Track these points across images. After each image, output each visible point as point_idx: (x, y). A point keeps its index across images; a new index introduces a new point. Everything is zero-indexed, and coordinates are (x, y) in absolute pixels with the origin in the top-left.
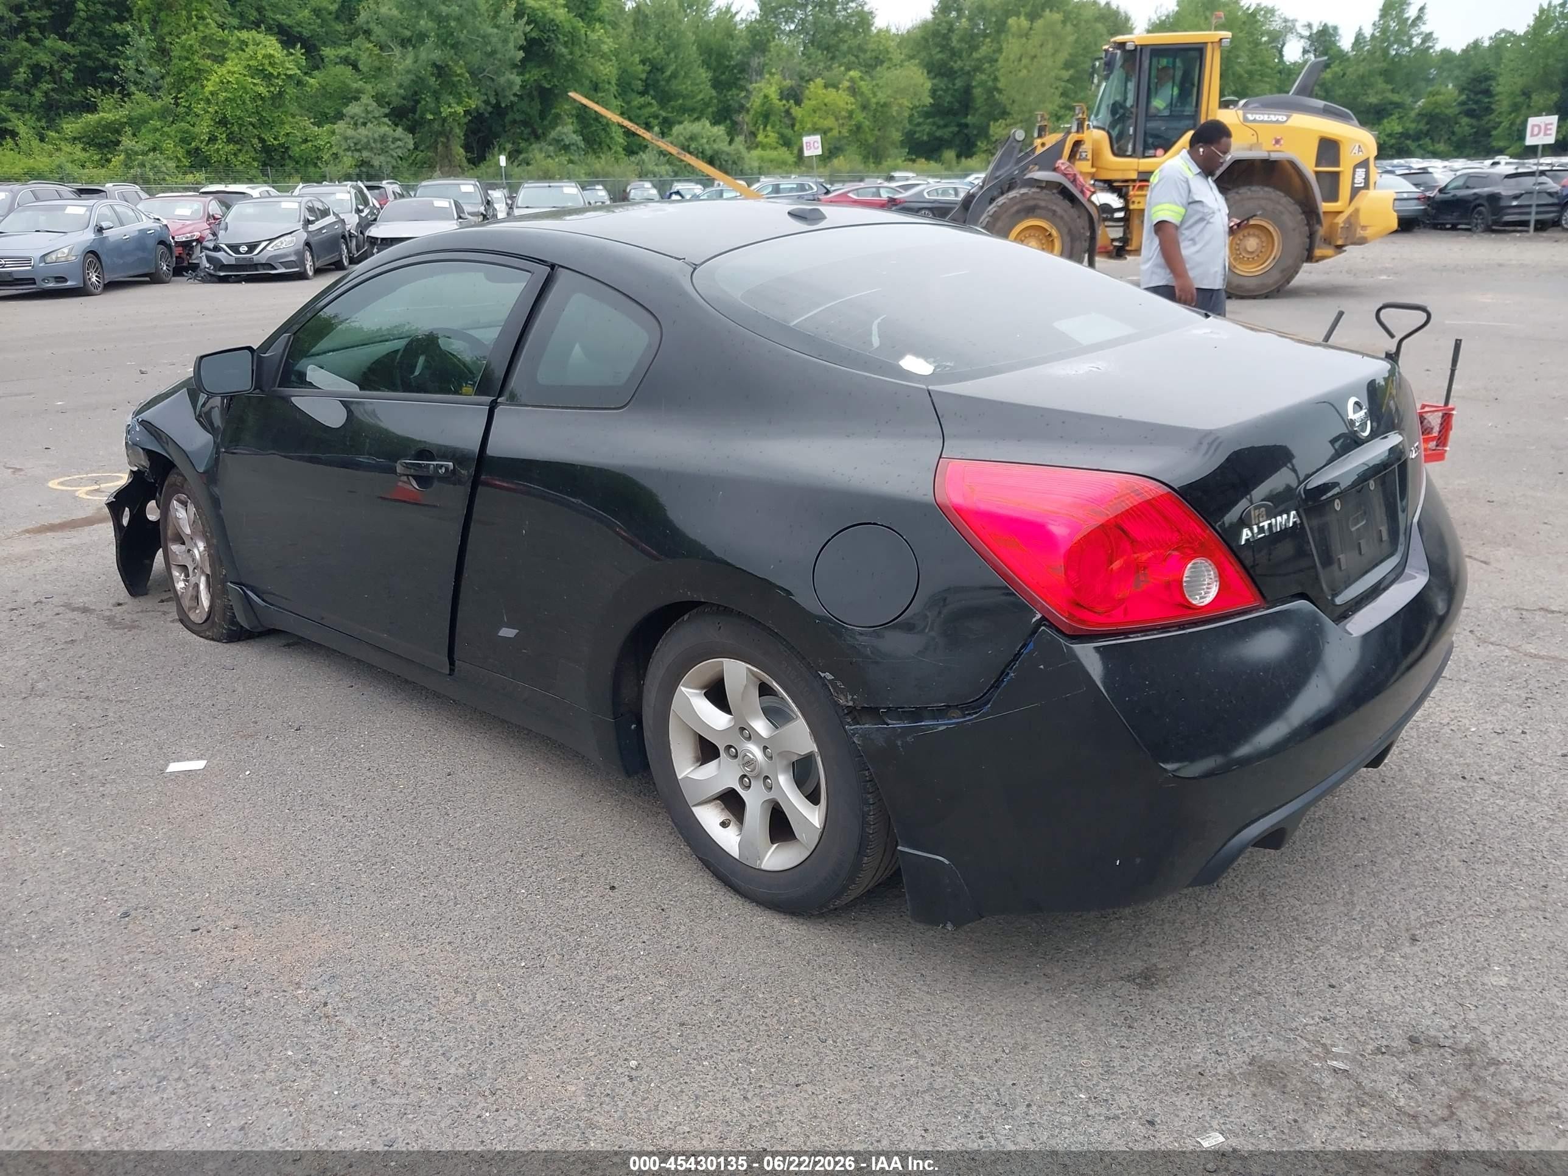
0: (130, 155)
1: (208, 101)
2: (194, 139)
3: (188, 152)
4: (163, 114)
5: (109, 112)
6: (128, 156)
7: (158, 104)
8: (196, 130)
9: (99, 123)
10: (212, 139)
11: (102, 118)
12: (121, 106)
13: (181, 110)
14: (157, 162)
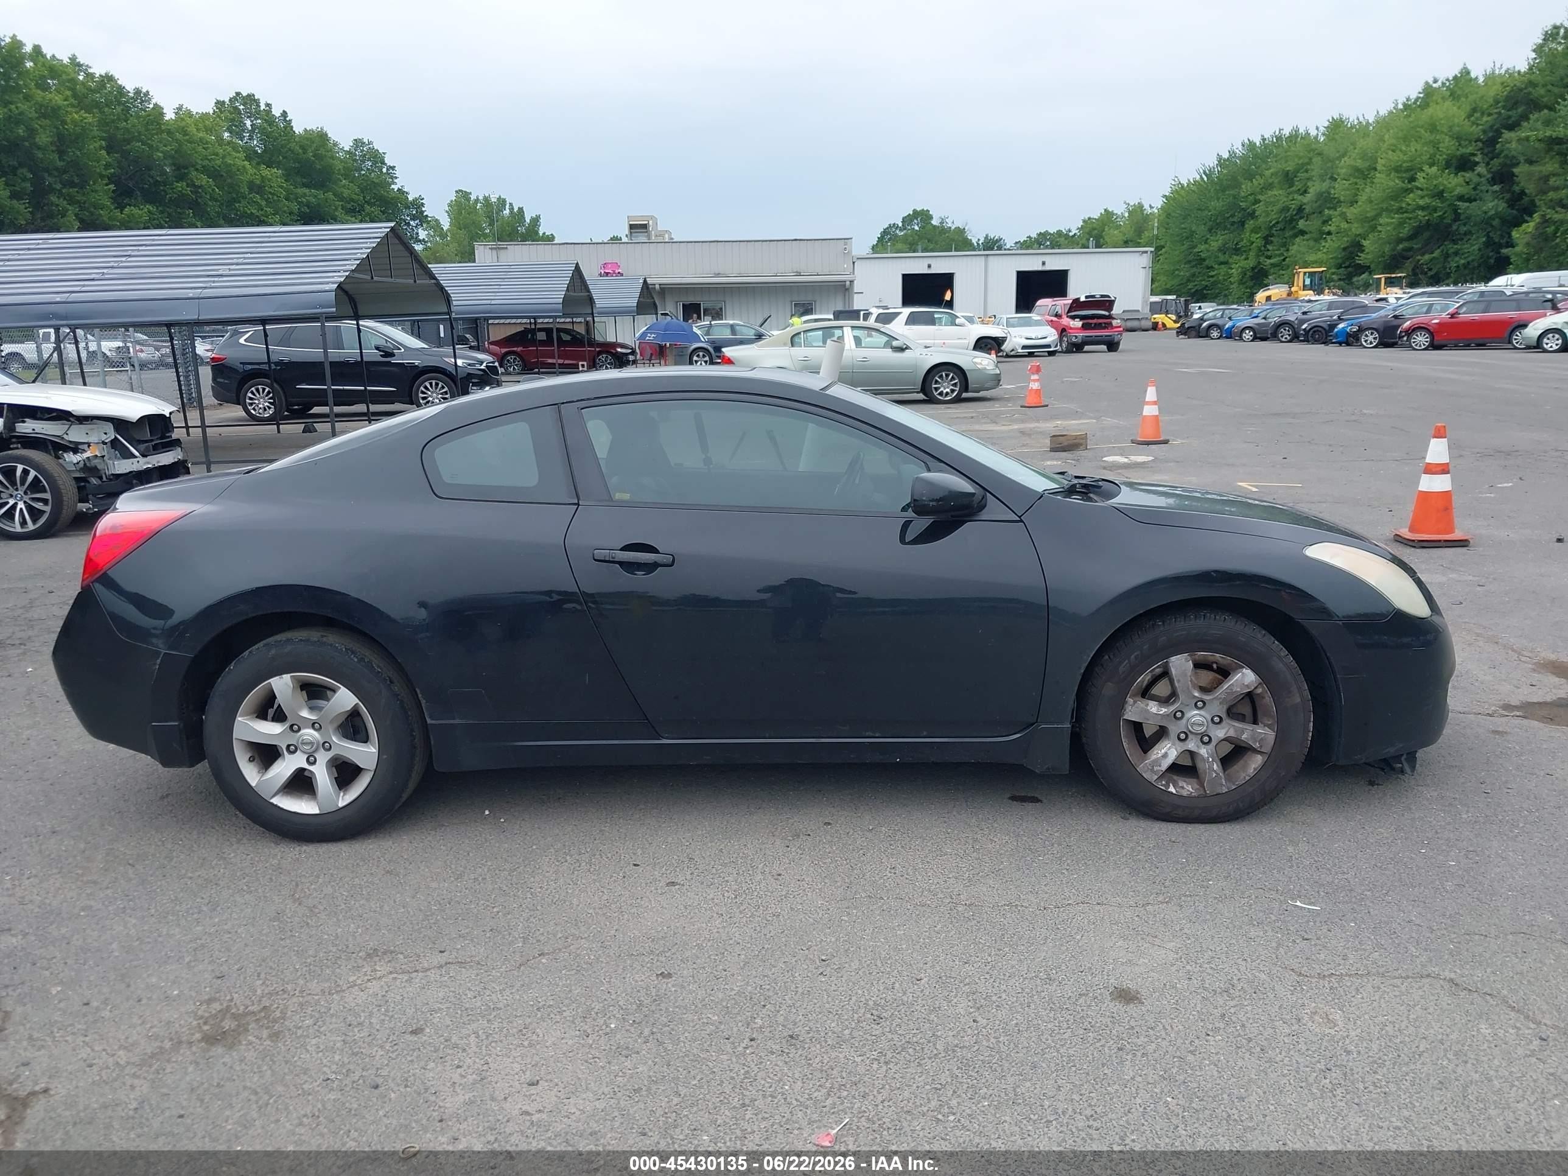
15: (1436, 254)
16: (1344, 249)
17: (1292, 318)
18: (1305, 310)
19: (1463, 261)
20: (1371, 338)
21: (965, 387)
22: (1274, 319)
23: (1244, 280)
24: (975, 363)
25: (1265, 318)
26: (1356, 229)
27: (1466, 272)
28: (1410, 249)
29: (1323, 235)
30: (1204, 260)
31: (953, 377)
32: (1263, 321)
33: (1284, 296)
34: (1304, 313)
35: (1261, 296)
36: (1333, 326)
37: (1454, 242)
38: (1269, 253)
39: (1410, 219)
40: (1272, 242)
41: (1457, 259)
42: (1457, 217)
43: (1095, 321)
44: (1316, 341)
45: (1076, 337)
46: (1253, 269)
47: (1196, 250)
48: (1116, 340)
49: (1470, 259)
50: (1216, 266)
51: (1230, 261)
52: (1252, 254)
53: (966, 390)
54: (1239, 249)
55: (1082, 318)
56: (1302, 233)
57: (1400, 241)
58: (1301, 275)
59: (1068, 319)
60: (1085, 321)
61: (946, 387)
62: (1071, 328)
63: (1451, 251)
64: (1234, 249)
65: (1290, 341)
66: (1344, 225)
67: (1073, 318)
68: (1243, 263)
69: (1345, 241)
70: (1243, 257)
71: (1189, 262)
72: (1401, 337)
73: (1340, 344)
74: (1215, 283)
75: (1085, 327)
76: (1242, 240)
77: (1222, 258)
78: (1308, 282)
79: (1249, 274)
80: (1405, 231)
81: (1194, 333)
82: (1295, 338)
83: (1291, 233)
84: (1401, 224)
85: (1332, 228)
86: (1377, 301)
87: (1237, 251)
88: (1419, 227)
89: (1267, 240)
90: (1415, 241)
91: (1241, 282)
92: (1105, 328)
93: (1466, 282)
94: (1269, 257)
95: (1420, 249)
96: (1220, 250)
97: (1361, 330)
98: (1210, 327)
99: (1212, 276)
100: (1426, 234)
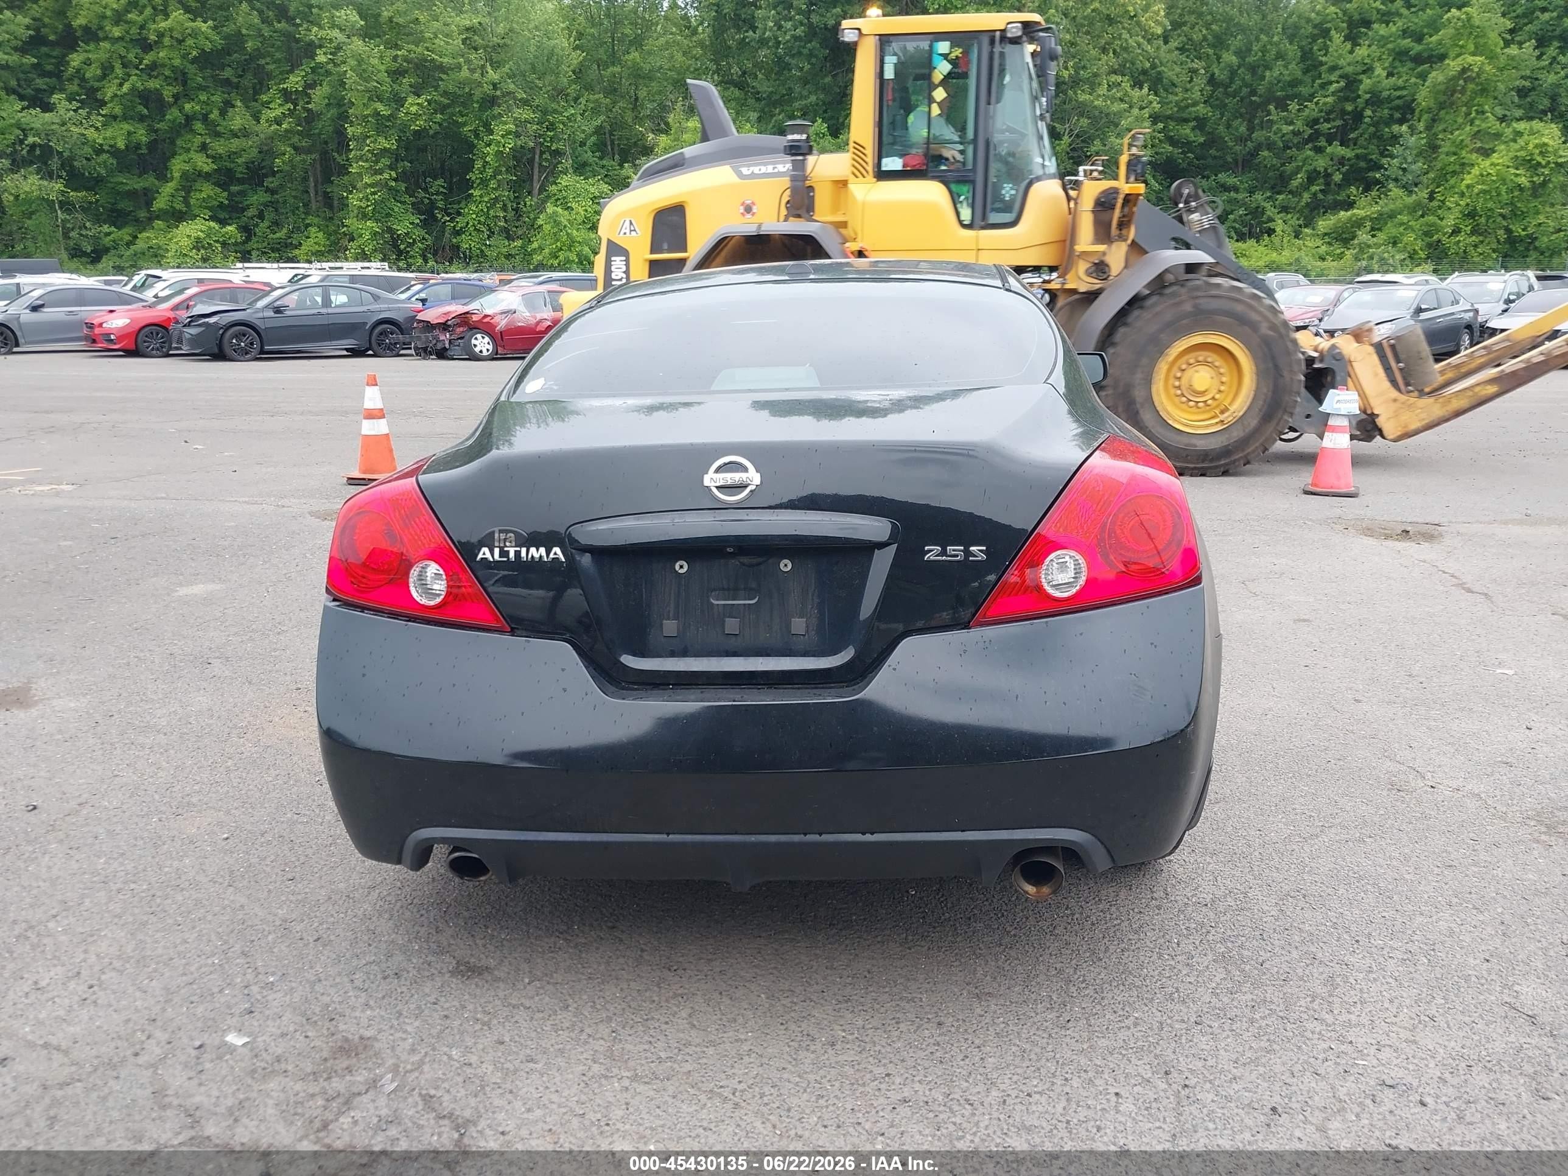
0: (1363, 248)
1: (1462, 195)
2: (1437, 231)
3: (1429, 245)
4: (1412, 209)
5: (1366, 208)
6: (1362, 251)
7: (1410, 200)
8: (1444, 223)
9: (1350, 219)
10: (1456, 231)
11: (1354, 215)
12: (1377, 203)
13: (1435, 203)
14: (1386, 255)
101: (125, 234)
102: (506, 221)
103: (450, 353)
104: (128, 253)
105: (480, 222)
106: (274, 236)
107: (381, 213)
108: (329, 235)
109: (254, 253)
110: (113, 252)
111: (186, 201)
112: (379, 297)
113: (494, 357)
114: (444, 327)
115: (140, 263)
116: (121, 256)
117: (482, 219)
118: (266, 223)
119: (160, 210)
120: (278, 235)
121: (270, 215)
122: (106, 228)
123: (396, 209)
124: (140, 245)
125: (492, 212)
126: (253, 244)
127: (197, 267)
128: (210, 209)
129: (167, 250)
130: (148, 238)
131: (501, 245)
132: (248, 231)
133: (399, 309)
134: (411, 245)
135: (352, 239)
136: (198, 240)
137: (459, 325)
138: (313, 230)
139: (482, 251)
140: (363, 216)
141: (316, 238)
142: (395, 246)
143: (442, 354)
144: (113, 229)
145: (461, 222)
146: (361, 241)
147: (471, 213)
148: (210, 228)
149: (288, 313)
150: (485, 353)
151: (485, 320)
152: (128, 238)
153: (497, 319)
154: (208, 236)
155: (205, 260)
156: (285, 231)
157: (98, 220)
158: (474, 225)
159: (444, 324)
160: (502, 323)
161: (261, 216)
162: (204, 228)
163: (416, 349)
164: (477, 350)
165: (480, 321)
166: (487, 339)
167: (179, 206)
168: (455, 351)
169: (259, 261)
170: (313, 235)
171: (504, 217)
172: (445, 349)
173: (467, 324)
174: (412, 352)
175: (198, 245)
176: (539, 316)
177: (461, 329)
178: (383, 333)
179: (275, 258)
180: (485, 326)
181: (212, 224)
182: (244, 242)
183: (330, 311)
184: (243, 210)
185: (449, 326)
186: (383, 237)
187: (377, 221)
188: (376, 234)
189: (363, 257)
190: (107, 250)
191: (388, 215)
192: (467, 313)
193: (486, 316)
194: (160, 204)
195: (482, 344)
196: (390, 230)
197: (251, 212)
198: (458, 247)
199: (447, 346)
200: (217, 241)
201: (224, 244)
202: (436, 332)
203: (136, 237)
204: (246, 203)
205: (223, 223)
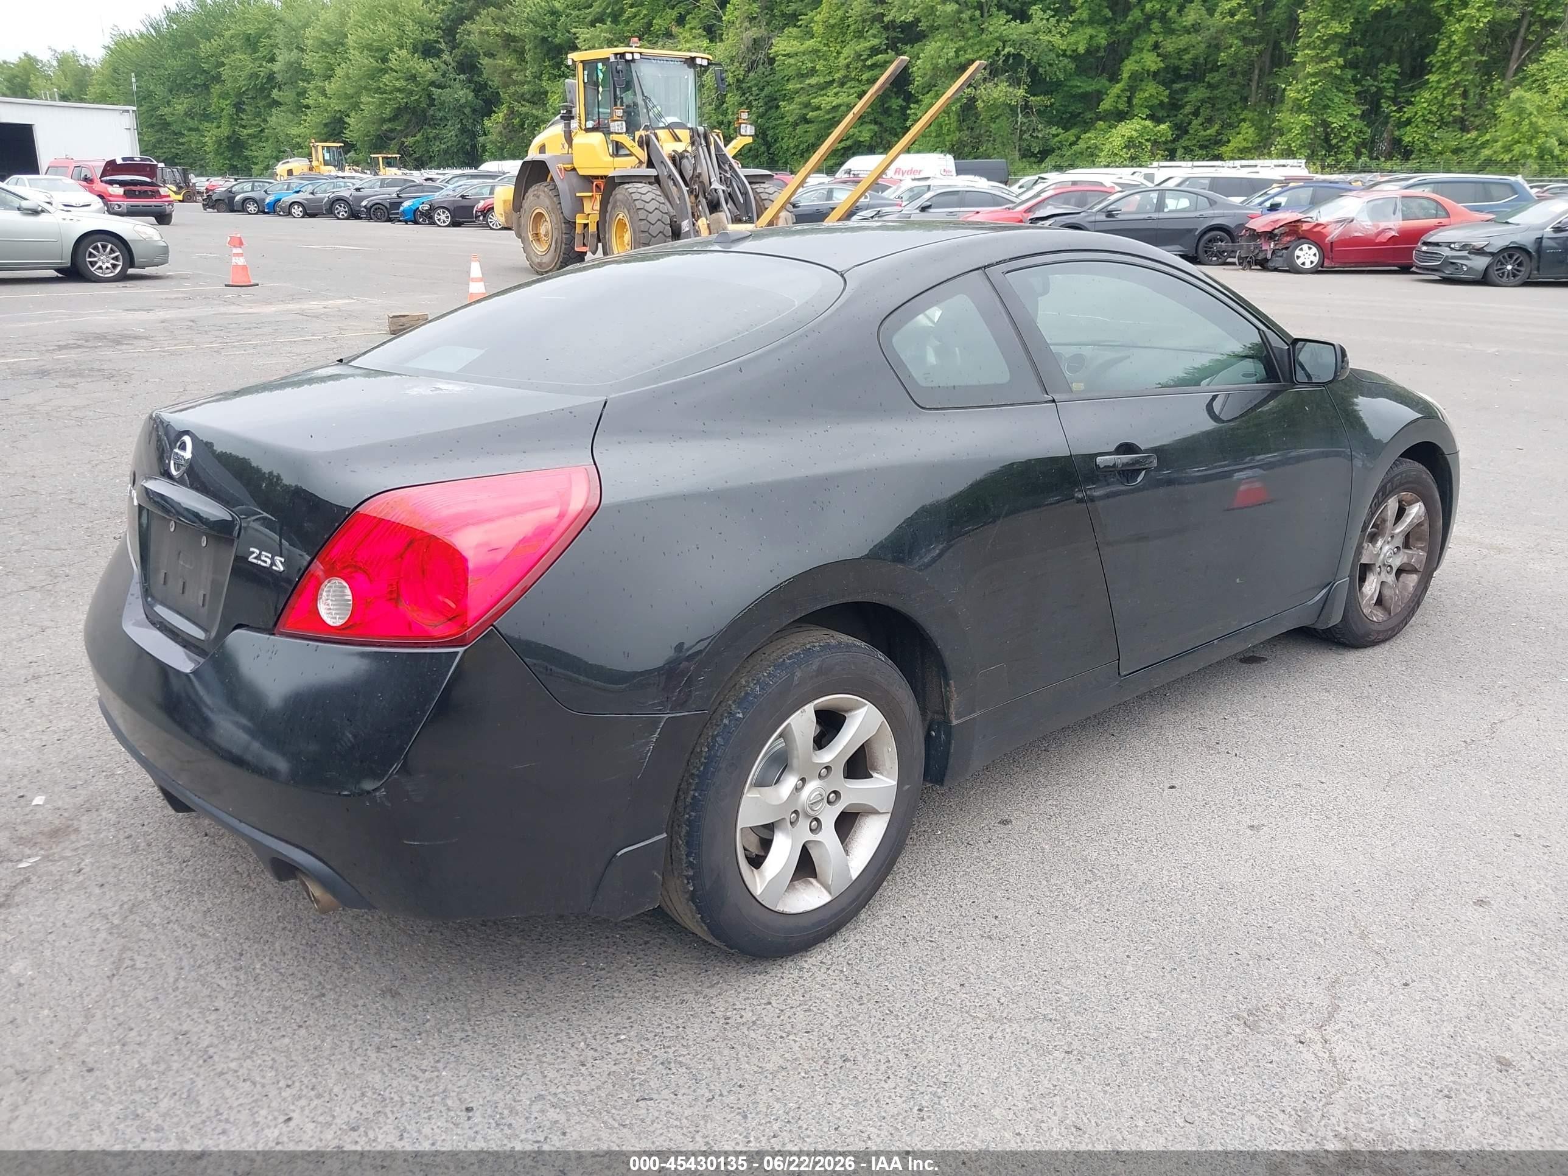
15: (419, 137)
16: (326, 125)
17: (345, 194)
18: (357, 186)
19: (443, 146)
20: (443, 217)
21: (130, 262)
22: (326, 197)
23: (221, 151)
24: (138, 232)
25: (312, 193)
26: (336, 105)
27: (448, 156)
28: (392, 131)
29: (301, 108)
30: (169, 124)
31: (111, 249)
32: (311, 196)
33: (306, 170)
34: (358, 190)
35: (281, 168)
36: (396, 205)
37: (434, 126)
38: (243, 123)
39: (390, 100)
40: (244, 110)
41: (438, 143)
42: (431, 101)
43: (138, 188)
44: (378, 219)
45: (120, 206)
46: (228, 138)
47: (158, 113)
48: (168, 211)
49: (449, 144)
50: (186, 132)
51: (201, 127)
52: (224, 121)
53: (132, 264)
54: (208, 115)
55: (122, 184)
56: (277, 103)
57: (384, 121)
58: (320, 149)
59: (104, 185)
60: (128, 188)
61: (104, 262)
62: (111, 196)
63: (431, 135)
64: (202, 115)
65: (347, 219)
66: (322, 100)
67: (111, 183)
68: (215, 131)
69: (326, 117)
70: (215, 124)
71: (152, 126)
72: (477, 217)
73: (406, 222)
74: (186, 152)
75: (128, 194)
76: (210, 105)
77: (191, 123)
78: (327, 157)
79: (225, 144)
80: (388, 112)
81: (223, 206)
82: (354, 215)
83: (263, 103)
84: (383, 104)
85: (310, 102)
86: (427, 180)
87: (206, 117)
88: (398, 108)
89: (239, 107)
90: (397, 123)
91: (217, 153)
92: (152, 197)
93: (448, 166)
94: (244, 127)
95: (401, 131)
96: (186, 114)
97: (433, 208)
98: (245, 200)
99: (183, 144)
100: (406, 117)
101: (1071, 135)
102: (1464, 110)
103: (1271, 264)
104: (1069, 153)
105: (1431, 112)
106: (1205, 133)
107: (1319, 105)
108: (1260, 129)
109: (1180, 152)
110: (1057, 152)
111: (1129, 100)
112: (1216, 202)
113: (1318, 270)
114: (1270, 235)
115: (1077, 162)
116: (1062, 156)
117: (1434, 109)
118: (1200, 120)
119: (1105, 111)
120: (1208, 132)
121: (1205, 112)
122: (1054, 130)
123: (1336, 100)
124: (1081, 145)
125: (1447, 100)
126: (1184, 142)
127: (1125, 166)
128: (1150, 108)
129: (1102, 150)
130: (1090, 138)
131: (1452, 138)
132: (1181, 130)
133: (1235, 215)
134: (1345, 139)
135: (1281, 135)
136: (1131, 140)
137: (1286, 234)
138: (1244, 125)
139: (1426, 145)
140: (1298, 108)
141: (1247, 132)
142: (1327, 140)
143: (1264, 265)
144: (1060, 130)
145: (1409, 112)
146: (1290, 136)
147: (1424, 100)
148: (1145, 127)
149: (1120, 217)
150: (1308, 266)
151: (1316, 230)
152: (1073, 139)
153: (1330, 228)
154: (1141, 135)
155: (1132, 158)
156: (1217, 127)
157: (1050, 123)
158: (1423, 115)
159: (1271, 232)
160: (1334, 233)
161: (1196, 113)
162: (1138, 127)
163: (1240, 258)
164: (1299, 262)
165: (1310, 230)
166: (1314, 250)
167: (1123, 106)
168: (1278, 262)
169: (1183, 159)
170: (1243, 131)
171: (1462, 105)
172: (1266, 260)
173: (1296, 233)
174: (1236, 260)
175: (1130, 144)
176: (1383, 225)
177: (1289, 239)
178: (1212, 240)
179: (1201, 155)
180: (1315, 237)
181: (1148, 123)
182: (1173, 141)
183: (1161, 215)
184: (1182, 107)
185: (1276, 235)
186: (1315, 132)
187: (1311, 113)
188: (1307, 127)
189: (1289, 153)
190: (1053, 151)
191: (1327, 107)
192: (1298, 221)
193: (1318, 225)
194: (1106, 105)
195: (1307, 255)
196: (1326, 124)
197: (1188, 109)
198: (1400, 141)
199: (1269, 256)
200: (1147, 140)
201: (1155, 143)
202: (1259, 242)
203: (1079, 138)
204: (1186, 100)
205: (1158, 121)
